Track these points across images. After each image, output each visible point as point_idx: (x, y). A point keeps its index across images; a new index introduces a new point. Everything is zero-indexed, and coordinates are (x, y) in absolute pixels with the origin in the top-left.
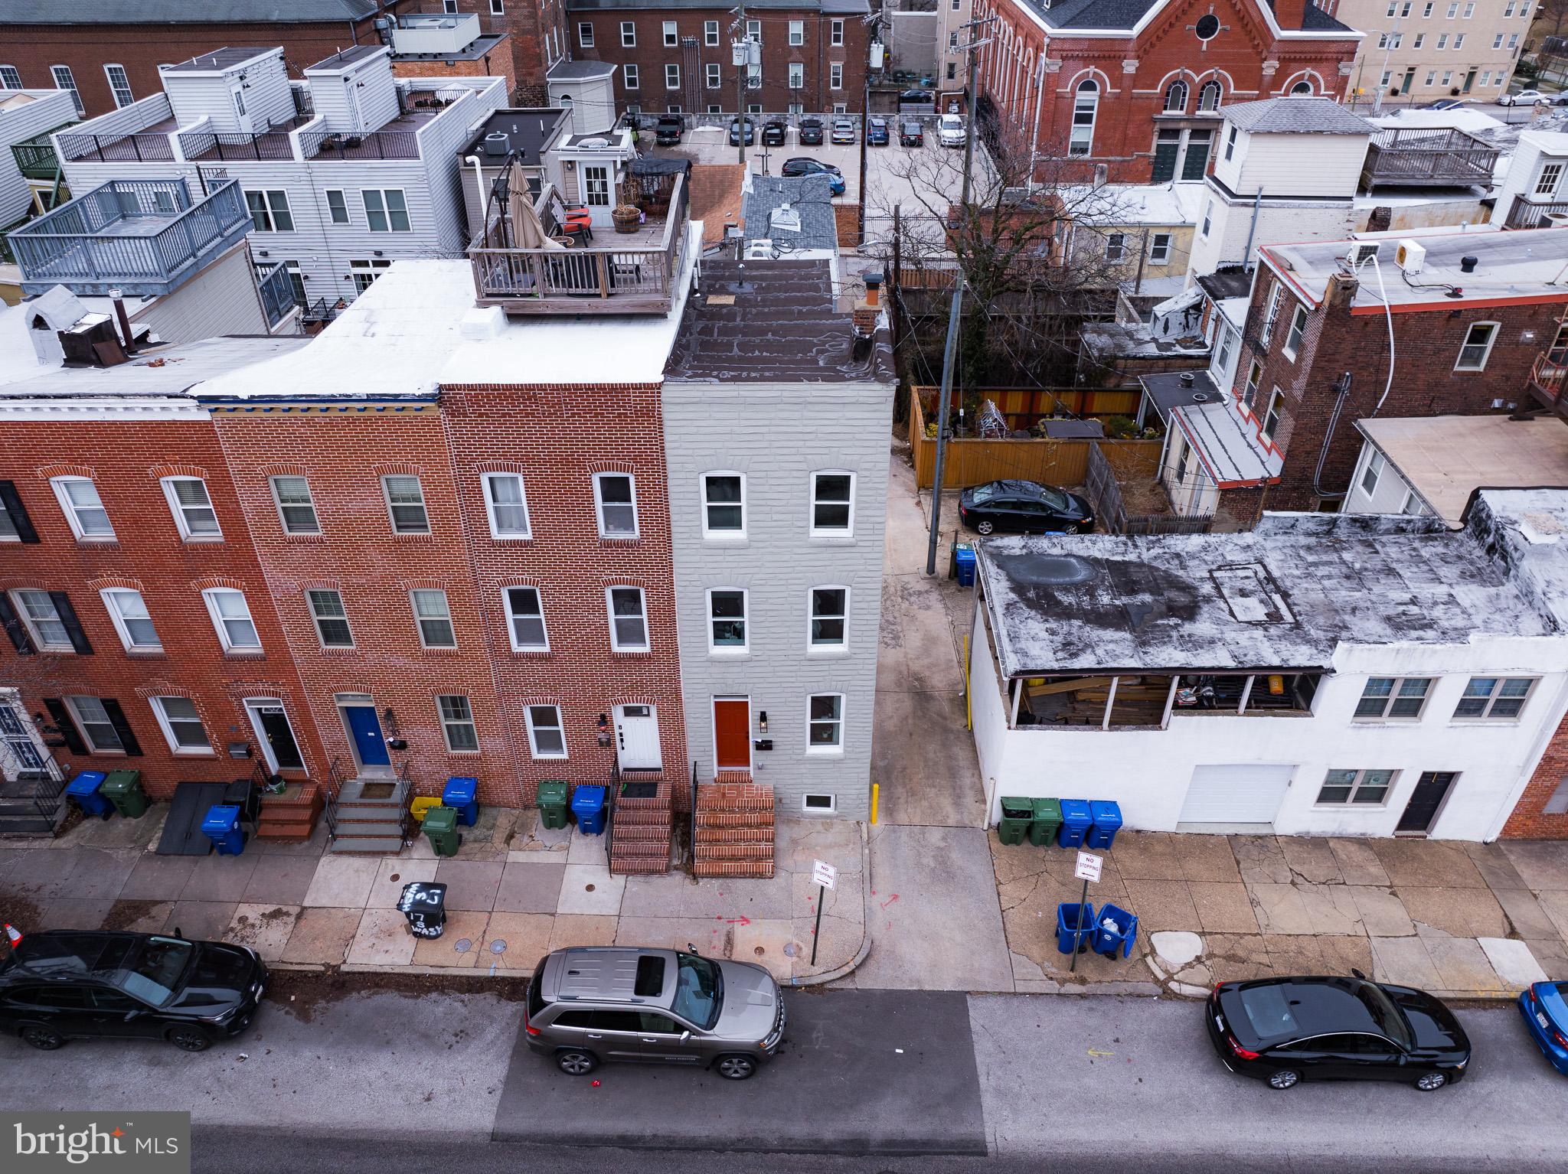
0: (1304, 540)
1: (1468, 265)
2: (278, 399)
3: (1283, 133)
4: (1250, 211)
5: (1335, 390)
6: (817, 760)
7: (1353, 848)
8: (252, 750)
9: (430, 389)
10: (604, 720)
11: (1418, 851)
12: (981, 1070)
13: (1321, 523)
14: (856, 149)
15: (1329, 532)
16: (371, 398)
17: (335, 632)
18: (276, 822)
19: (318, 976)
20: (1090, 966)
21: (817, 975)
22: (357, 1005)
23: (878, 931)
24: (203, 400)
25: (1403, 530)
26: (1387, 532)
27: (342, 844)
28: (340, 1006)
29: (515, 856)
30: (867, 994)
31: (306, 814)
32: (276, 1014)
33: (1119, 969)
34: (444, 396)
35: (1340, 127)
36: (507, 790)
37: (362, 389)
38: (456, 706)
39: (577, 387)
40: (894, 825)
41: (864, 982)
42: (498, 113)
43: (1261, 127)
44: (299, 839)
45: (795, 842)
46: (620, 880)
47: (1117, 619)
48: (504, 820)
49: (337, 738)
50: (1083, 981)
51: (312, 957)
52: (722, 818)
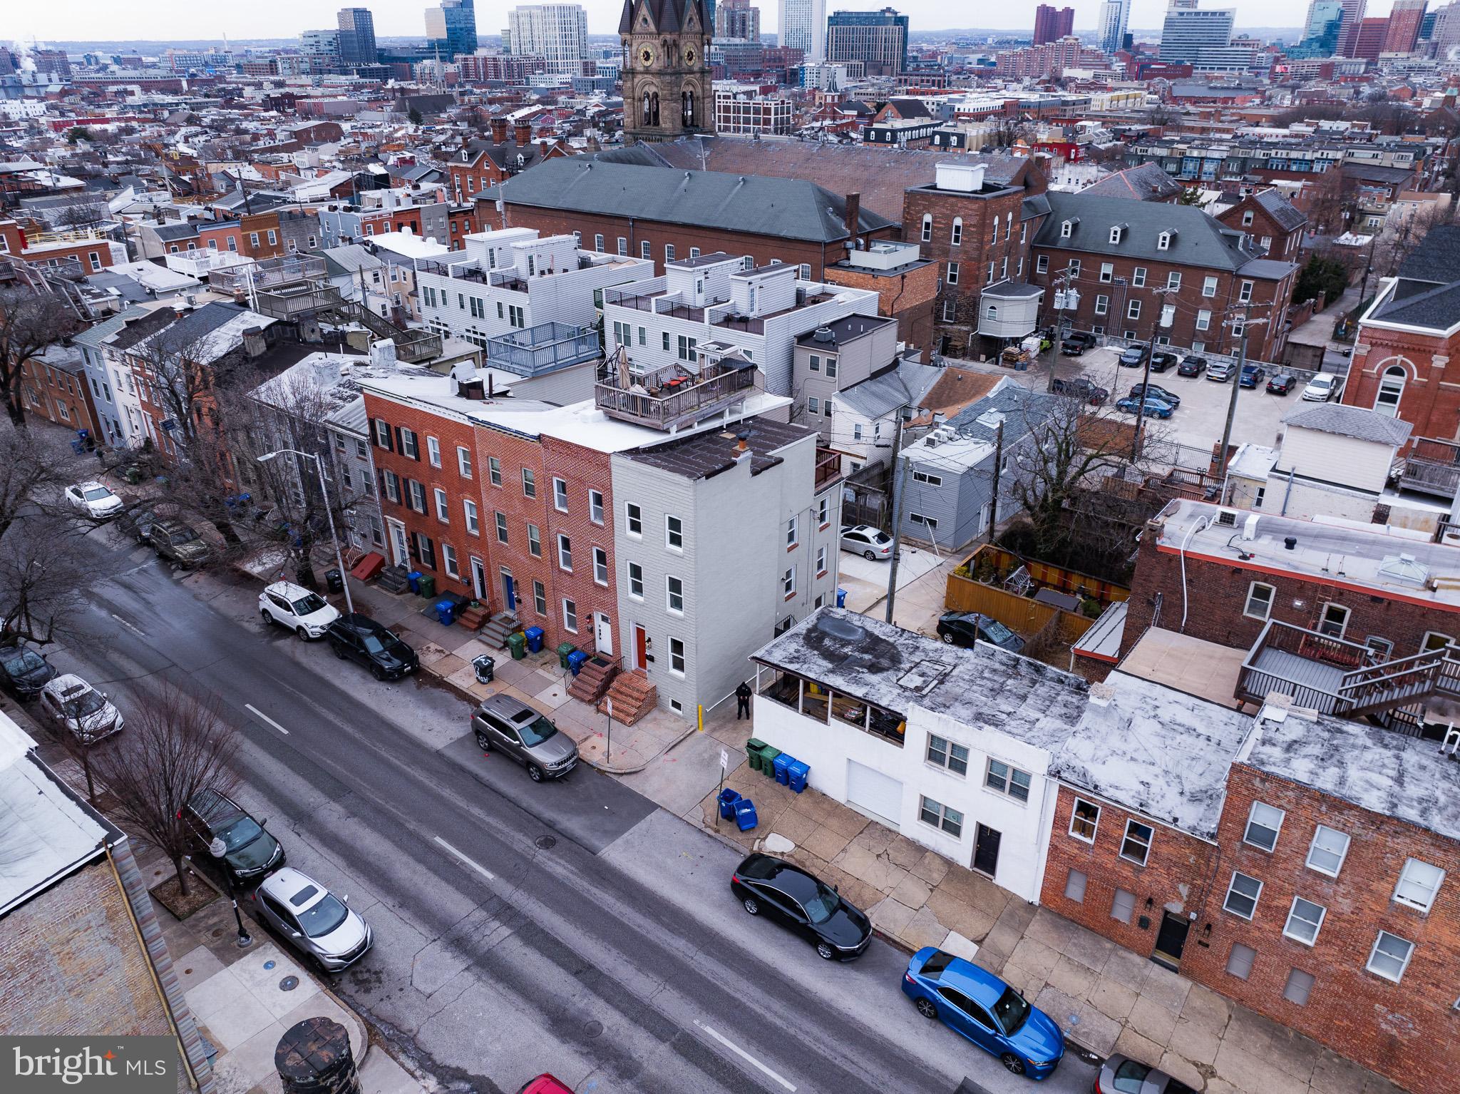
1: (1290, 544)
2: (489, 423)
3: (1312, 429)
4: (1286, 484)
5: (1151, 604)
6: (673, 677)
7: (938, 861)
8: (470, 583)
9: (536, 434)
10: (590, 617)
12: (631, 831)
13: (1009, 658)
16: (516, 432)
17: (503, 535)
18: (467, 619)
19: (435, 677)
20: (727, 827)
21: (605, 767)
22: (438, 693)
23: (650, 768)
24: (470, 418)
25: (1062, 682)
26: (1052, 679)
27: (483, 637)
28: (433, 690)
29: (540, 671)
30: (619, 784)
31: (477, 620)
32: (411, 683)
33: (741, 836)
34: (540, 438)
36: (553, 642)
38: (540, 587)
39: (583, 447)
40: (709, 735)
41: (624, 781)
44: (471, 629)
45: (655, 719)
46: (569, 697)
48: (548, 656)
49: (499, 587)
50: (717, 831)
51: (437, 671)
52: (623, 689)
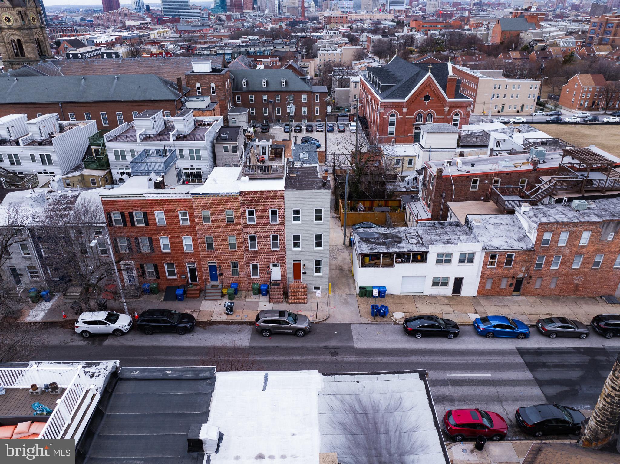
0: (428, 228)
1: (473, 165)
2: (207, 194)
3: (435, 133)
4: (428, 152)
5: (442, 196)
6: (316, 277)
7: (442, 298)
8: (186, 277)
9: (238, 192)
10: (268, 267)
11: (458, 298)
13: (432, 224)
14: (324, 134)
15: (434, 226)
16: (227, 194)
17: (210, 246)
18: (191, 294)
19: (206, 322)
20: (379, 319)
21: (317, 320)
22: (215, 327)
23: (331, 312)
24: (192, 194)
25: (451, 225)
26: (447, 226)
27: (207, 298)
28: (212, 327)
29: (247, 300)
30: (328, 324)
31: (198, 292)
32: (197, 328)
33: (385, 319)
34: (241, 193)
35: (450, 131)
36: (245, 286)
37: (225, 192)
38: (234, 265)
39: (268, 191)
40: (335, 294)
41: (327, 321)
42: (222, 127)
43: (429, 131)
44: (197, 297)
45: (311, 297)
46: (272, 304)
47: (383, 244)
48: (244, 293)
49: (206, 273)
50: (377, 321)
51: (205, 319)
52: (295, 290)
